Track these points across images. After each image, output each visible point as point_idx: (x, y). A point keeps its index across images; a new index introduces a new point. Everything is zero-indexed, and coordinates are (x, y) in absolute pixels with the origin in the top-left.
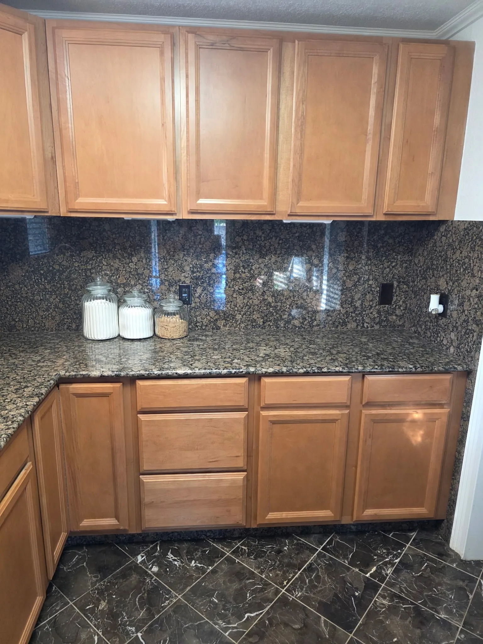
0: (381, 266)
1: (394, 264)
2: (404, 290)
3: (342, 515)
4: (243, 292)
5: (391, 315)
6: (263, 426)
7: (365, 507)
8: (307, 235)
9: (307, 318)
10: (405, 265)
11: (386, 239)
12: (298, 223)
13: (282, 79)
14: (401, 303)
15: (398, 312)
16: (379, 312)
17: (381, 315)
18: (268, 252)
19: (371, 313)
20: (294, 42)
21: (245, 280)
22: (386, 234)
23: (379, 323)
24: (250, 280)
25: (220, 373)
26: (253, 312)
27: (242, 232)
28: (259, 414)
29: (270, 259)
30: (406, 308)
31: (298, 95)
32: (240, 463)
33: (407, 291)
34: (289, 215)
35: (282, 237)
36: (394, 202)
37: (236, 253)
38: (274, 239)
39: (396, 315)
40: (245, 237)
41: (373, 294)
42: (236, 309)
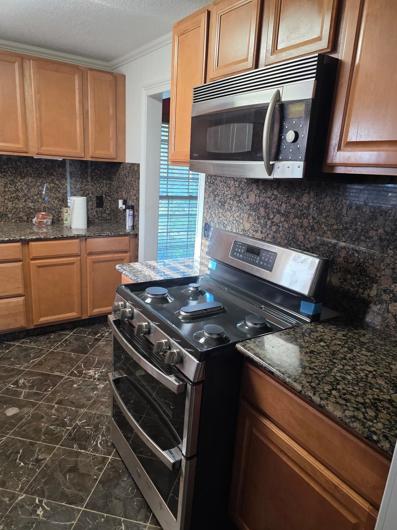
0: (95, 186)
1: (102, 185)
2: (109, 200)
3: (82, 314)
4: (12, 200)
5: (104, 213)
6: (33, 269)
7: (94, 308)
8: (50, 167)
9: (55, 216)
10: (108, 186)
11: (96, 171)
12: (43, 159)
13: (24, 79)
14: (108, 207)
15: (107, 212)
16: (97, 212)
17: (98, 214)
18: (26, 175)
19: (93, 213)
20: (30, 60)
21: (13, 192)
22: (96, 168)
23: (98, 218)
24: (16, 192)
25: (3, 241)
26: (20, 212)
27: (7, 163)
28: (29, 263)
29: (28, 180)
30: (111, 209)
31: (35, 88)
32: (21, 291)
33: (110, 200)
34: (37, 154)
35: (34, 167)
36: (95, 151)
37: (4, 175)
38: (29, 168)
39: (106, 214)
40: (10, 166)
41: (92, 202)
42: (8, 210)
